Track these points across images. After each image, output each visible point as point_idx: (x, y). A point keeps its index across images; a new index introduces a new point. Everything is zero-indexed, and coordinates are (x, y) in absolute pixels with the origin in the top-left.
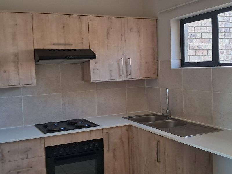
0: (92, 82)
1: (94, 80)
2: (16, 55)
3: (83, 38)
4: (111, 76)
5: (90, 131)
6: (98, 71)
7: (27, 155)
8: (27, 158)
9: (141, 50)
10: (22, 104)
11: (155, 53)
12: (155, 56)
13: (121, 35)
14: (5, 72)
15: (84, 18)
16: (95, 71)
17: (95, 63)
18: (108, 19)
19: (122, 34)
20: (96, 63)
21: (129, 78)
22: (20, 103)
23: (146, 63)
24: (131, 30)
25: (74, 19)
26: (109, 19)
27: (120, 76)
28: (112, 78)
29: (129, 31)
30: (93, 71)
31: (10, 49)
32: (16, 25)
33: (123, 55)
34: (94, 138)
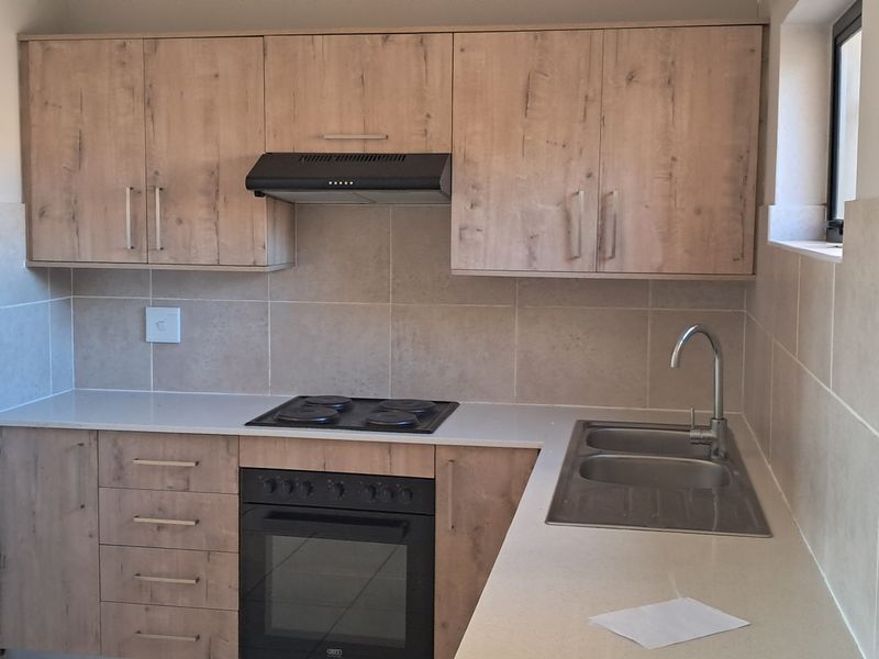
0: (453, 273)
1: (463, 266)
2: (213, 172)
3: (428, 116)
4: (532, 257)
5: (390, 444)
6: (479, 236)
7: (188, 481)
8: (187, 490)
9: (674, 159)
10: (267, 325)
11: (747, 170)
12: (745, 184)
13: (586, 97)
14: (180, 221)
15: (438, 43)
16: (467, 235)
17: (468, 207)
18: (532, 38)
19: (591, 95)
20: (472, 206)
21: (610, 269)
22: (262, 323)
23: (698, 212)
24: (630, 79)
25: (402, 47)
26: (536, 38)
27: (571, 258)
28: (535, 264)
29: (624, 83)
30: (460, 235)
31: (199, 154)
32: (217, 76)
33: (589, 176)
34: (400, 470)
